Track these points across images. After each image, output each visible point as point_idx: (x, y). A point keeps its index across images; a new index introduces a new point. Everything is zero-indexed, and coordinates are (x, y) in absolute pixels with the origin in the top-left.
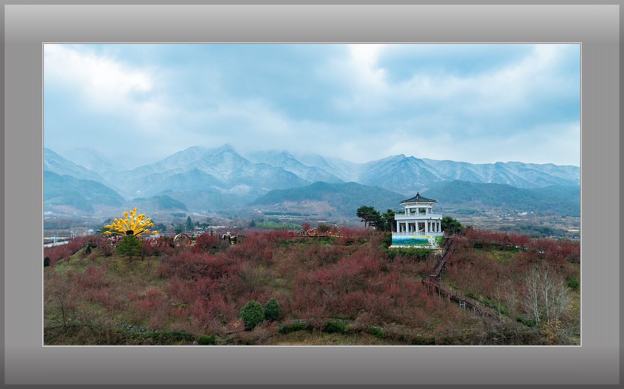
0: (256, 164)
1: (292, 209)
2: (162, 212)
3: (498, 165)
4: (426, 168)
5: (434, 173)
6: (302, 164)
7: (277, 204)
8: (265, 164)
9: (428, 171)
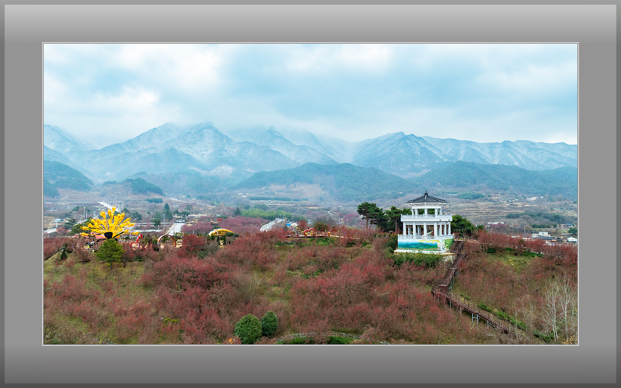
0: (240, 143)
1: (280, 194)
2: (136, 197)
3: (506, 144)
4: (427, 147)
5: (435, 152)
6: (290, 142)
7: (264, 188)
8: (249, 143)
9: (430, 151)
